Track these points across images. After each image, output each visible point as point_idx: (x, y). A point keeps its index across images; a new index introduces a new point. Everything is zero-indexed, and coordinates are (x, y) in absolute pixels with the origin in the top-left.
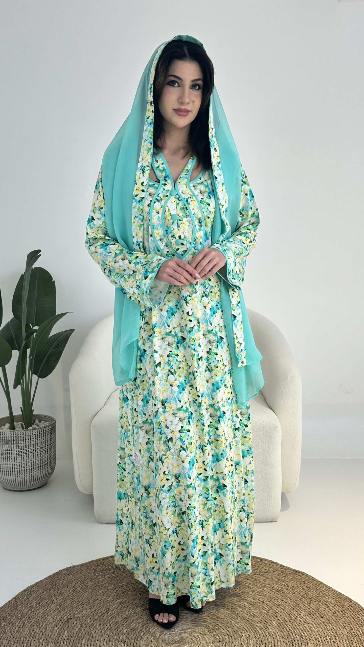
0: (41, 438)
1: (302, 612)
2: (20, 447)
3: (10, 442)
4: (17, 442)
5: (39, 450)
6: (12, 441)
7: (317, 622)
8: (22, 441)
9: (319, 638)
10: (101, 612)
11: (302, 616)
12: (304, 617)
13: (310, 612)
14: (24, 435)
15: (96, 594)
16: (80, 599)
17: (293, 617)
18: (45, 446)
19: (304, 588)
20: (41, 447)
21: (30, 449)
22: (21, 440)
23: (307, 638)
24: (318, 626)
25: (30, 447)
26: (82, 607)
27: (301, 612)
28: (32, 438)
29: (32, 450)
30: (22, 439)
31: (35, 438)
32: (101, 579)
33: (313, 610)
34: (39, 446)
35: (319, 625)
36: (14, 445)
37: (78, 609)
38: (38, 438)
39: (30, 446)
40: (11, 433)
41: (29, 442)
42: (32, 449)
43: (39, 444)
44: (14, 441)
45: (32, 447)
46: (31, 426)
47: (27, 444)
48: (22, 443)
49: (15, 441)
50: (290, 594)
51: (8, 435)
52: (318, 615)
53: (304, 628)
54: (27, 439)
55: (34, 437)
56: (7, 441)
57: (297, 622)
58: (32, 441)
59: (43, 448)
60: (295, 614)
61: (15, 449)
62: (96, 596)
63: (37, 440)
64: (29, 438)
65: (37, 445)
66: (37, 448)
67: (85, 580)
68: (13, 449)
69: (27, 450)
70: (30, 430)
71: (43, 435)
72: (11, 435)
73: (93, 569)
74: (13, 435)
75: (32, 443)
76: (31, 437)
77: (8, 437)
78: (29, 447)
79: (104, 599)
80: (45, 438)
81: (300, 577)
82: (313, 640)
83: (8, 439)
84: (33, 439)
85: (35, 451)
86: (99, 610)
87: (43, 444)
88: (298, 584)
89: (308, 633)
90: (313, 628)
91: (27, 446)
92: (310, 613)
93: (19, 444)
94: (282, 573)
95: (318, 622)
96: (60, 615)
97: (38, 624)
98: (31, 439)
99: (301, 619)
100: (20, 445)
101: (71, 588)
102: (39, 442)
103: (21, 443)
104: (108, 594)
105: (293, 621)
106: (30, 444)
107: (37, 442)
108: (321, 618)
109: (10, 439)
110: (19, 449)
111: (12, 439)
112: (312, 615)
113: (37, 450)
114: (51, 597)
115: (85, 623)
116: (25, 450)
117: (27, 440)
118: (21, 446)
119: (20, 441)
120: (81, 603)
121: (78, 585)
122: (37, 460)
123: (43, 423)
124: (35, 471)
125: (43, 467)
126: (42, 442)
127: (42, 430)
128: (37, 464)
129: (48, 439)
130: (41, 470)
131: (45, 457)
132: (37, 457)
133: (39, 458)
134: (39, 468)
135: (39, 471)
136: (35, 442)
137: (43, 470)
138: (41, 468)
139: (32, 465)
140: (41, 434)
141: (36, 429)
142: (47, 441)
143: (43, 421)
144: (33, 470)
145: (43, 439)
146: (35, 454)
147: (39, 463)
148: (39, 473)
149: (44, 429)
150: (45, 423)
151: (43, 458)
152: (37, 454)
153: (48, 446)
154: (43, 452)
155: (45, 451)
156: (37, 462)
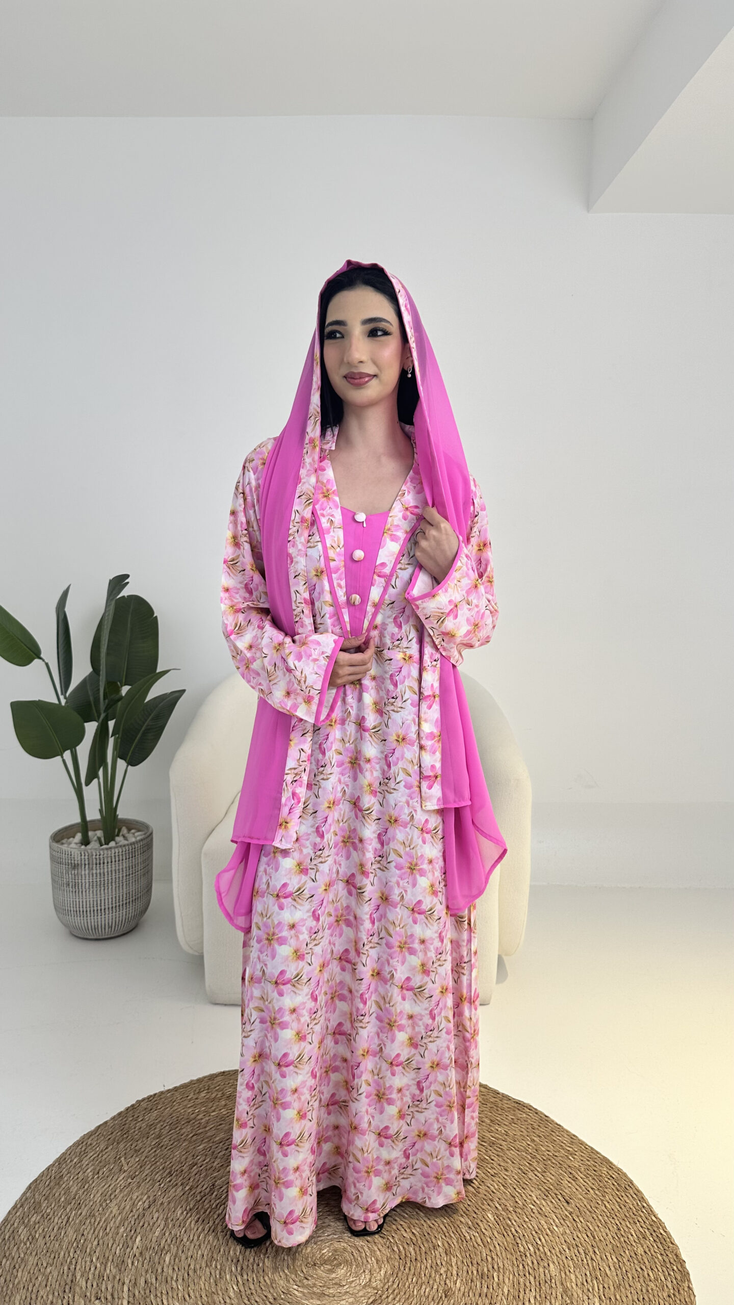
0: (127, 860)
1: (533, 1189)
2: (95, 875)
3: (80, 867)
4: (91, 866)
5: (125, 878)
6: (83, 866)
7: (560, 1214)
8: (98, 866)
9: (567, 1250)
10: (200, 1192)
11: (535, 1199)
12: (538, 1202)
13: (547, 1190)
14: (101, 857)
15: (193, 1153)
16: (168, 1163)
17: (519, 1202)
18: (135, 871)
19: (534, 1138)
20: (128, 874)
21: (110, 878)
22: (96, 864)
23: (546, 1250)
24: (562, 1221)
25: (110, 875)
26: (170, 1181)
27: (532, 1191)
28: (113, 860)
29: (114, 880)
30: (98, 862)
31: (119, 861)
32: (203, 1121)
33: (551, 1187)
34: (125, 872)
35: (564, 1220)
36: (85, 872)
37: (162, 1186)
38: (122, 860)
39: (110, 873)
40: (81, 853)
41: (109, 866)
42: (114, 877)
43: (124, 870)
44: (85, 865)
45: (114, 874)
46: (113, 840)
47: (106, 870)
48: (98, 868)
49: (87, 866)
50: (511, 1151)
51: (76, 857)
52: (560, 1197)
53: (540, 1227)
54: (106, 862)
55: (117, 859)
56: (75, 866)
57: (527, 1213)
58: (113, 866)
59: (131, 876)
60: (523, 1195)
61: (87, 878)
62: (193, 1156)
63: (121, 864)
64: (110, 861)
65: (121, 870)
66: (121, 876)
67: (178, 1122)
68: (83, 878)
69: (106, 879)
70: (111, 848)
71: (131, 856)
72: (81, 856)
73: (190, 1100)
74: (85, 856)
75: (114, 868)
76: (111, 859)
77: (76, 859)
78: (108, 874)
79: (207, 1163)
80: (134, 861)
81: (525, 1115)
82: (557, 1255)
83: (76, 862)
84: (115, 861)
85: (117, 880)
86: (197, 1186)
87: (131, 870)
88: (523, 1130)
89: (546, 1236)
90: (555, 1228)
91: (106, 874)
92: (547, 1193)
93: (92, 869)
94: (497, 1106)
95: (562, 1213)
96: (131, 1199)
97: (93, 1220)
98: (111, 862)
99: (532, 1207)
100: (94, 872)
101: (154, 1139)
103: (96, 869)
104: (213, 1152)
105: (520, 1211)
106: (110, 870)
107: (121, 867)
108: (565, 1204)
109: (79, 862)
110: (93, 877)
111: (83, 863)
112: (550, 1197)
113: (121, 879)
114: (120, 1158)
115: (172, 1218)
116: (102, 879)
117: (106, 864)
118: (96, 873)
119: (95, 866)
120: (168, 1171)
121: (165, 1132)
122: (121, 894)
123: (134, 834)
124: (118, 910)
125: (131, 905)
126: (129, 867)
127: (131, 848)
128: (121, 900)
129: (139, 861)
130: (128, 909)
131: (134, 888)
132: (121, 889)
133: (125, 890)
134: (124, 905)
135: (125, 910)
136: (119, 866)
137: (131, 908)
138: (128, 906)
139: (114, 902)
140: (127, 855)
141: (121, 846)
142: (138, 863)
143: (133, 831)
144: (114, 909)
145: (131, 862)
146: (117, 885)
147: (124, 899)
148: (124, 913)
149: (133, 847)
150: (137, 834)
151: (131, 890)
152: (121, 884)
153: (139, 872)
154: (131, 882)
155: (134, 880)
156: (121, 898)
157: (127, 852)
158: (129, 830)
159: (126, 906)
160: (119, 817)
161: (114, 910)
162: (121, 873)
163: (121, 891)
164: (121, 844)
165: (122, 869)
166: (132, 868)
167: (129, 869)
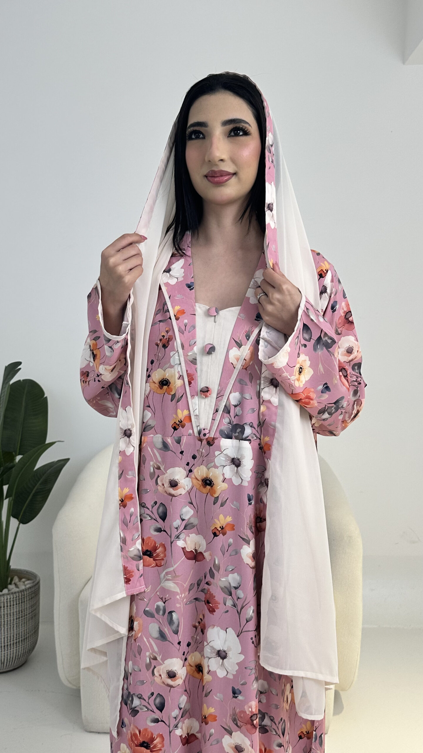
0: (18, 605)
5: (15, 621)
18: (23, 615)
20: (18, 617)
28: (6, 605)
29: (6, 622)
31: (10, 606)
34: (15, 615)
38: (13, 605)
42: (6, 620)
43: (15, 613)
45: (6, 617)
46: (6, 587)
58: (6, 610)
59: (20, 619)
63: (12, 609)
66: (12, 619)
70: (4, 594)
71: (20, 602)
75: (6, 612)
76: (4, 604)
80: (23, 606)
85: (9, 623)
87: (21, 613)
98: (4, 607)
102: (15, 610)
107: (12, 611)
113: (12, 622)
122: (12, 635)
123: (24, 582)
124: (9, 648)
125: (21, 644)
126: (19, 611)
127: (20, 595)
128: (12, 640)
129: (28, 606)
130: (18, 648)
131: (23, 630)
132: (12, 630)
133: (15, 631)
134: (15, 645)
135: (15, 649)
136: (10, 610)
137: (20, 647)
138: (18, 645)
139: (6, 642)
140: (18, 601)
141: (12, 593)
142: (27, 608)
143: (23, 580)
144: (6, 647)
145: (20, 606)
146: (9, 627)
147: (15, 639)
148: (15, 651)
149: (23, 594)
150: (26, 583)
151: (21, 631)
152: (12, 626)
153: (28, 616)
154: (20, 624)
155: (23, 623)
156: (12, 637)
157: (18, 598)
158: (20, 579)
159: (16, 645)
160: (12, 567)
161: (6, 649)
162: (12, 616)
163: (12, 632)
164: (13, 591)
165: (13, 613)
166: (22, 612)
167: (19, 613)
